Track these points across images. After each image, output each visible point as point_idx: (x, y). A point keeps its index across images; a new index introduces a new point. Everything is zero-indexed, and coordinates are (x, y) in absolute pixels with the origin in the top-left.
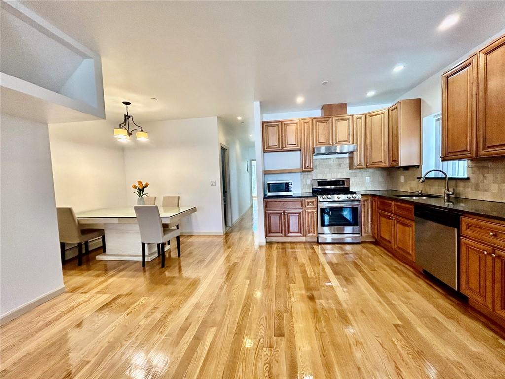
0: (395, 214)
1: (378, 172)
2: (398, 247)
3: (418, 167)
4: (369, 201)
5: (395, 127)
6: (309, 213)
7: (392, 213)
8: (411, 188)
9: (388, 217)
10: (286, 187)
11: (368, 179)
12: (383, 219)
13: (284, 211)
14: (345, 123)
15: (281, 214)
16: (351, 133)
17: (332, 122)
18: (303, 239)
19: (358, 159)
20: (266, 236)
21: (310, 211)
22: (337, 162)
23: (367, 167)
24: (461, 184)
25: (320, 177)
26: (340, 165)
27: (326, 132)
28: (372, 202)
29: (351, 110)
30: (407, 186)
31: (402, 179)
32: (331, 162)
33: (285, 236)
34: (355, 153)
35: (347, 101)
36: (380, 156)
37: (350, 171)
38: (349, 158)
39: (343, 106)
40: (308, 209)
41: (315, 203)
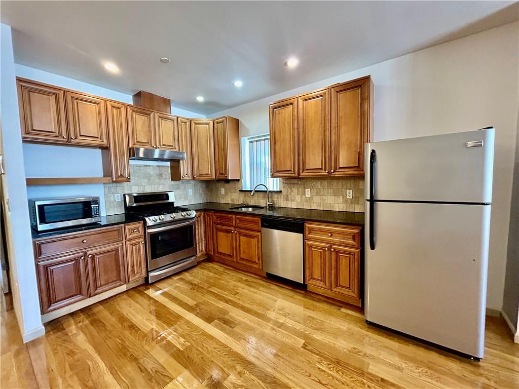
0: (236, 227)
2: (242, 259)
3: (238, 180)
4: (202, 216)
6: (133, 245)
7: (232, 226)
9: (228, 232)
10: (87, 208)
11: (190, 192)
12: (221, 234)
13: (85, 253)
14: (170, 123)
15: (77, 259)
16: (176, 138)
17: (154, 118)
18: (124, 288)
19: (184, 168)
20: (43, 313)
21: (134, 242)
22: (157, 171)
23: (193, 179)
26: (160, 175)
27: (146, 129)
28: (204, 217)
29: (176, 111)
31: (223, 191)
32: (150, 170)
33: (89, 296)
34: (181, 161)
35: (171, 99)
37: (173, 183)
38: (172, 167)
39: (167, 102)
40: (130, 240)
41: (141, 229)
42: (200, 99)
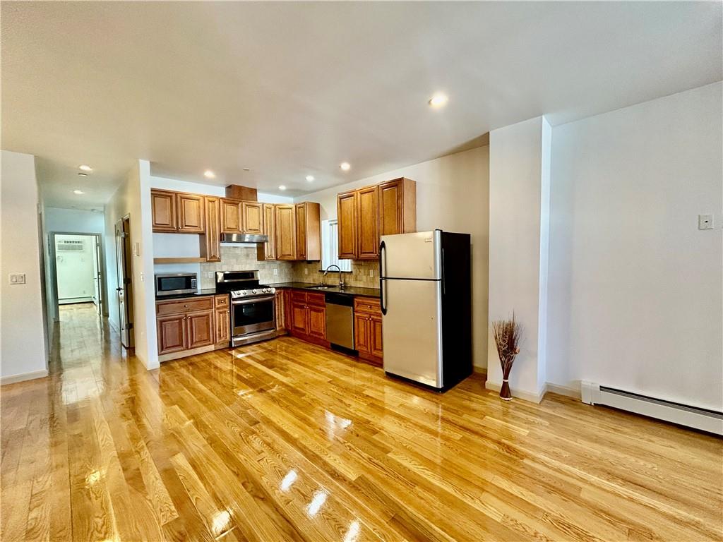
0: (309, 303)
1: (284, 264)
2: (312, 332)
3: (319, 261)
4: (282, 294)
5: (302, 223)
6: (220, 313)
7: (305, 302)
8: (314, 280)
9: (302, 307)
10: (188, 281)
11: (276, 271)
12: (297, 310)
13: (186, 315)
14: (255, 210)
15: (180, 319)
16: (261, 222)
17: (242, 207)
18: (212, 348)
19: (269, 249)
20: (160, 354)
21: (221, 310)
22: (245, 251)
23: (277, 259)
24: (348, 276)
26: (248, 255)
27: (235, 216)
28: (284, 294)
29: (262, 198)
30: (310, 278)
31: (306, 271)
32: (238, 251)
33: (187, 348)
34: (266, 243)
35: (257, 188)
36: (290, 250)
37: (259, 262)
38: (258, 248)
39: (253, 192)
40: (218, 309)
41: (227, 300)
42: (283, 188)
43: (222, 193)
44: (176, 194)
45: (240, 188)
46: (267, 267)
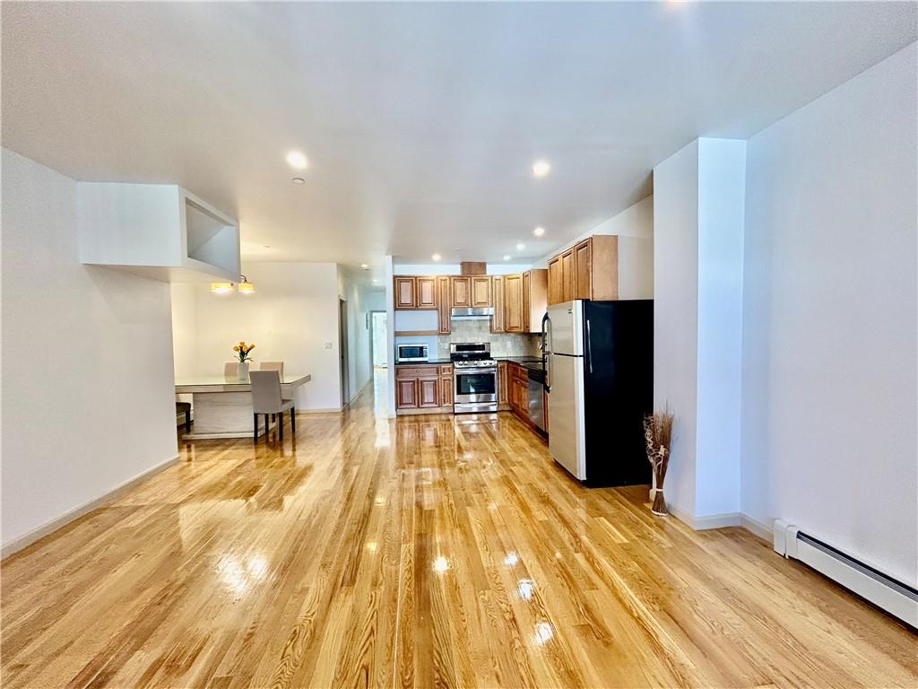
0: (520, 379)
1: (519, 338)
2: (522, 409)
4: (506, 368)
5: (527, 293)
6: (445, 380)
7: (518, 377)
9: (517, 382)
10: (421, 352)
11: (509, 344)
12: (514, 384)
13: (418, 380)
14: (484, 284)
15: (414, 382)
16: (490, 295)
17: (471, 282)
18: (439, 410)
19: (497, 321)
20: (397, 408)
21: (446, 378)
22: (477, 325)
23: (506, 332)
25: (460, 341)
26: (480, 328)
27: (464, 291)
29: (491, 270)
32: (471, 324)
33: (419, 407)
34: (494, 316)
35: (486, 261)
36: (517, 321)
37: (491, 335)
38: (490, 320)
39: (483, 266)
40: (443, 376)
41: (451, 370)
42: (507, 258)
43: (457, 270)
44: (416, 278)
45: (470, 263)
46: (500, 339)
